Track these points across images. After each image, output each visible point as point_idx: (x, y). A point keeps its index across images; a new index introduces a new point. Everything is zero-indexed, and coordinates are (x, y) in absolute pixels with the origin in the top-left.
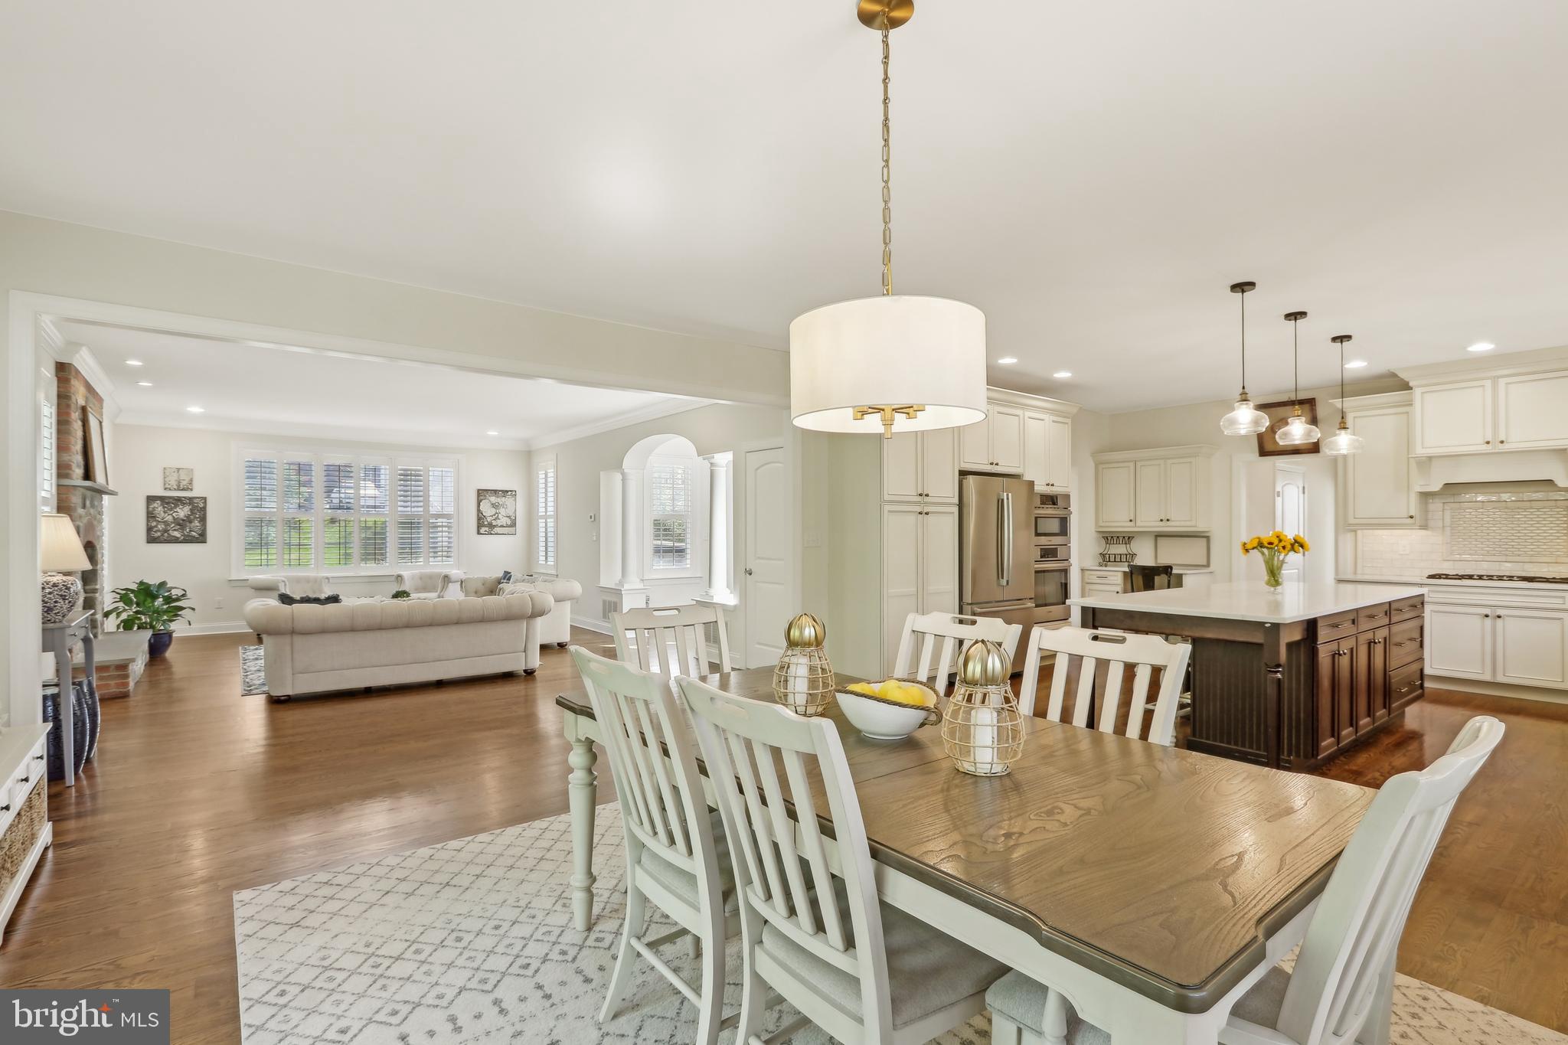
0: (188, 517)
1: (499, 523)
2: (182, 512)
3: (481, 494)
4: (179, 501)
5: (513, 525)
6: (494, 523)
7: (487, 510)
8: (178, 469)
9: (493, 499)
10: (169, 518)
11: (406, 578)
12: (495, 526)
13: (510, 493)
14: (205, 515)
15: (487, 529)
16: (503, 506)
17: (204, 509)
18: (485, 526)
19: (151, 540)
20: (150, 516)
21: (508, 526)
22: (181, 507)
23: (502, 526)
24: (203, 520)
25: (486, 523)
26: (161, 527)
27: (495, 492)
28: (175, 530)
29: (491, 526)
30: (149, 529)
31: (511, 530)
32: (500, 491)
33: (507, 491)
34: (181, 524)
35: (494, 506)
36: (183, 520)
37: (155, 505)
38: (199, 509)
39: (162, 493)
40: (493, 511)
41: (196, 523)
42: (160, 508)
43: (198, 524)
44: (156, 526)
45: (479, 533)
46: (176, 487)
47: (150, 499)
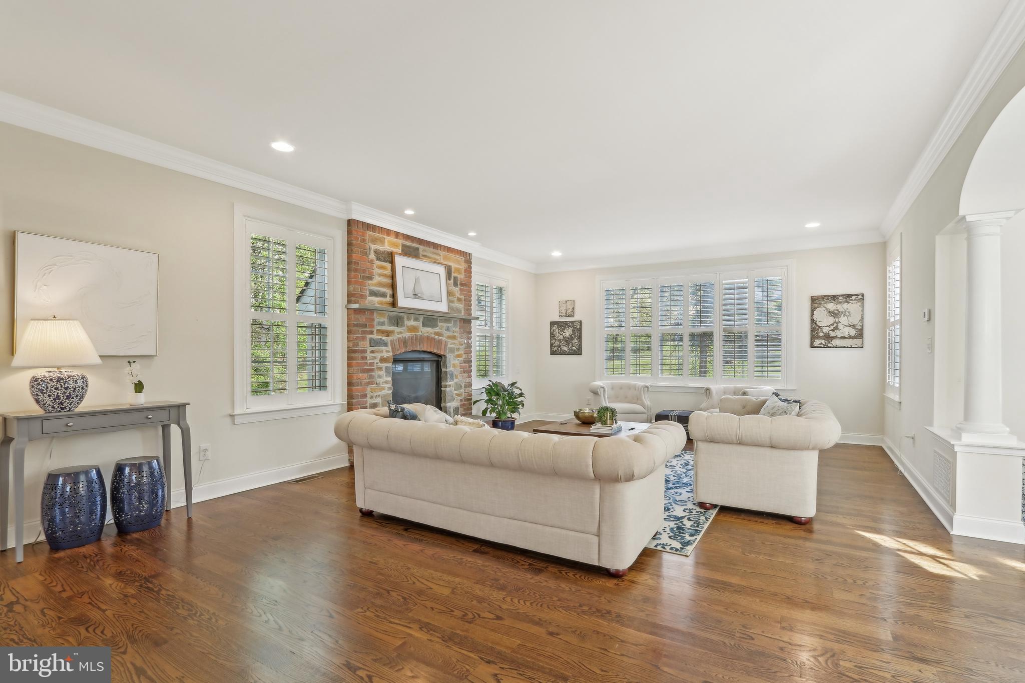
0: (571, 336)
1: (839, 334)
2: (568, 332)
3: (816, 301)
4: (566, 325)
5: (860, 335)
6: (832, 334)
7: (823, 319)
8: (566, 301)
9: (831, 306)
10: (561, 337)
11: (714, 392)
12: (834, 338)
13: (854, 297)
14: (581, 333)
15: (822, 341)
16: (846, 313)
17: (580, 330)
18: (819, 337)
19: (553, 353)
20: (552, 336)
21: (851, 337)
22: (567, 329)
23: (843, 338)
24: (580, 338)
25: (821, 334)
26: (557, 343)
27: (834, 298)
28: (564, 345)
29: (828, 337)
30: (552, 345)
31: (858, 342)
32: (840, 296)
33: (850, 296)
34: (568, 341)
35: (833, 314)
36: (568, 338)
37: (554, 328)
38: (577, 329)
39: (558, 319)
40: (831, 320)
41: (576, 340)
42: (557, 330)
43: (576, 341)
44: (554, 343)
45: (812, 346)
46: (565, 315)
47: (552, 324)
